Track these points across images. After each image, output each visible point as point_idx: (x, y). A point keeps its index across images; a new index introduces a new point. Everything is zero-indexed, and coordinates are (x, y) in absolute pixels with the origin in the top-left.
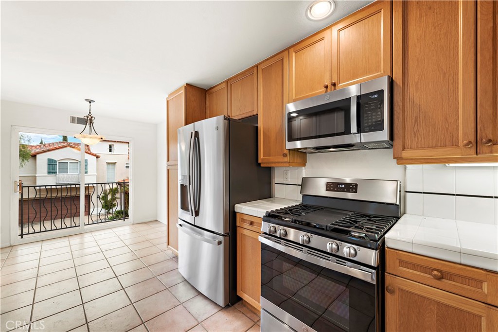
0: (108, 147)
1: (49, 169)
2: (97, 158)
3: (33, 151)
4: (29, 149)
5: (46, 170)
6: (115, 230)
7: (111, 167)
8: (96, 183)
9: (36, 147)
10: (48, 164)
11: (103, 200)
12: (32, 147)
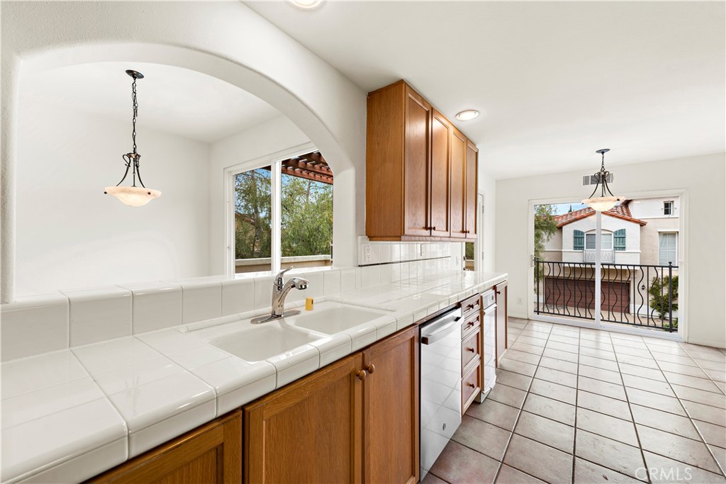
0: (663, 206)
1: (575, 242)
2: (641, 225)
3: (560, 222)
4: (556, 220)
5: (572, 245)
6: (646, 340)
7: (669, 239)
8: (639, 264)
9: (562, 217)
10: (575, 238)
11: (653, 294)
12: (558, 217)
